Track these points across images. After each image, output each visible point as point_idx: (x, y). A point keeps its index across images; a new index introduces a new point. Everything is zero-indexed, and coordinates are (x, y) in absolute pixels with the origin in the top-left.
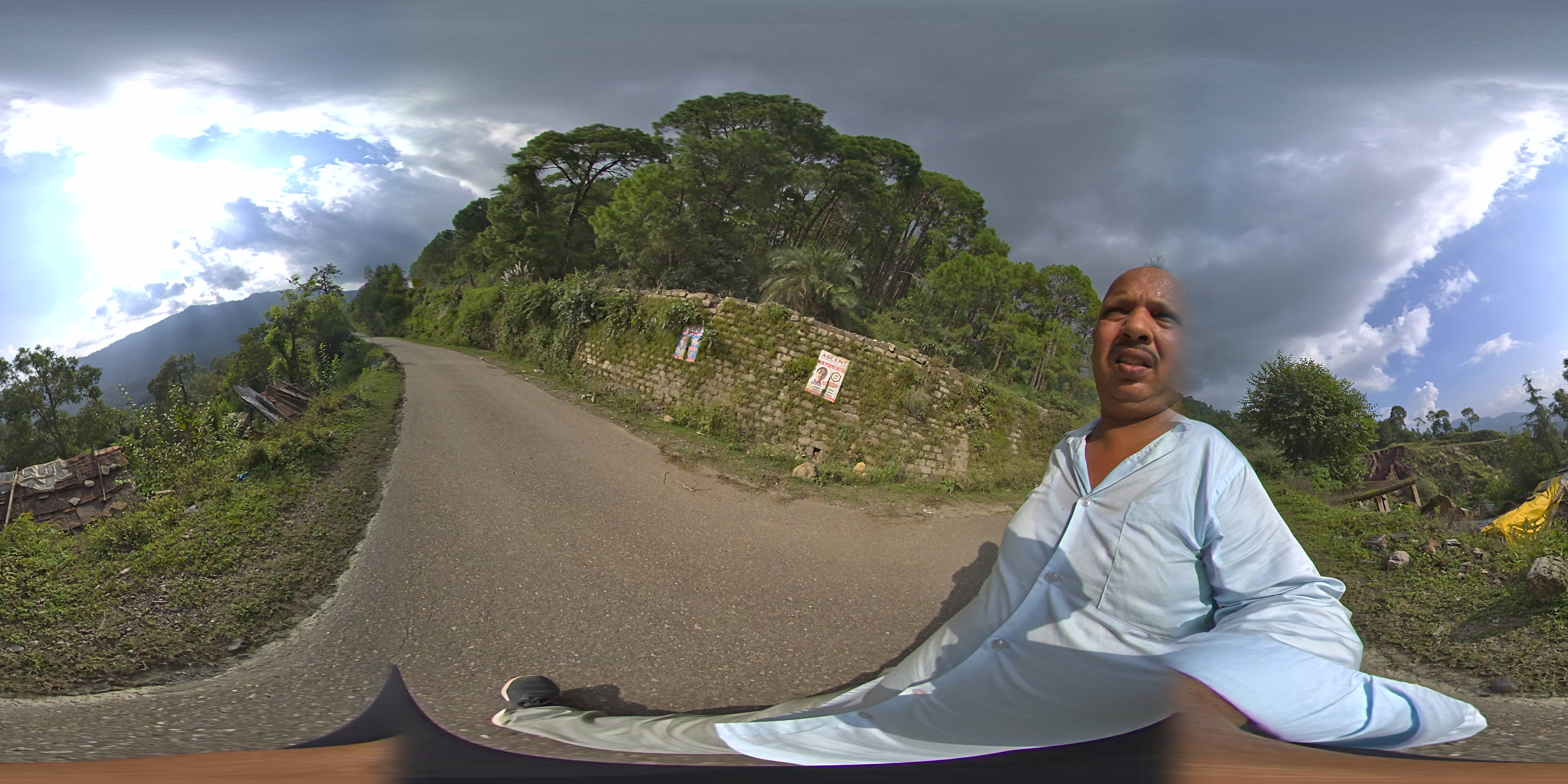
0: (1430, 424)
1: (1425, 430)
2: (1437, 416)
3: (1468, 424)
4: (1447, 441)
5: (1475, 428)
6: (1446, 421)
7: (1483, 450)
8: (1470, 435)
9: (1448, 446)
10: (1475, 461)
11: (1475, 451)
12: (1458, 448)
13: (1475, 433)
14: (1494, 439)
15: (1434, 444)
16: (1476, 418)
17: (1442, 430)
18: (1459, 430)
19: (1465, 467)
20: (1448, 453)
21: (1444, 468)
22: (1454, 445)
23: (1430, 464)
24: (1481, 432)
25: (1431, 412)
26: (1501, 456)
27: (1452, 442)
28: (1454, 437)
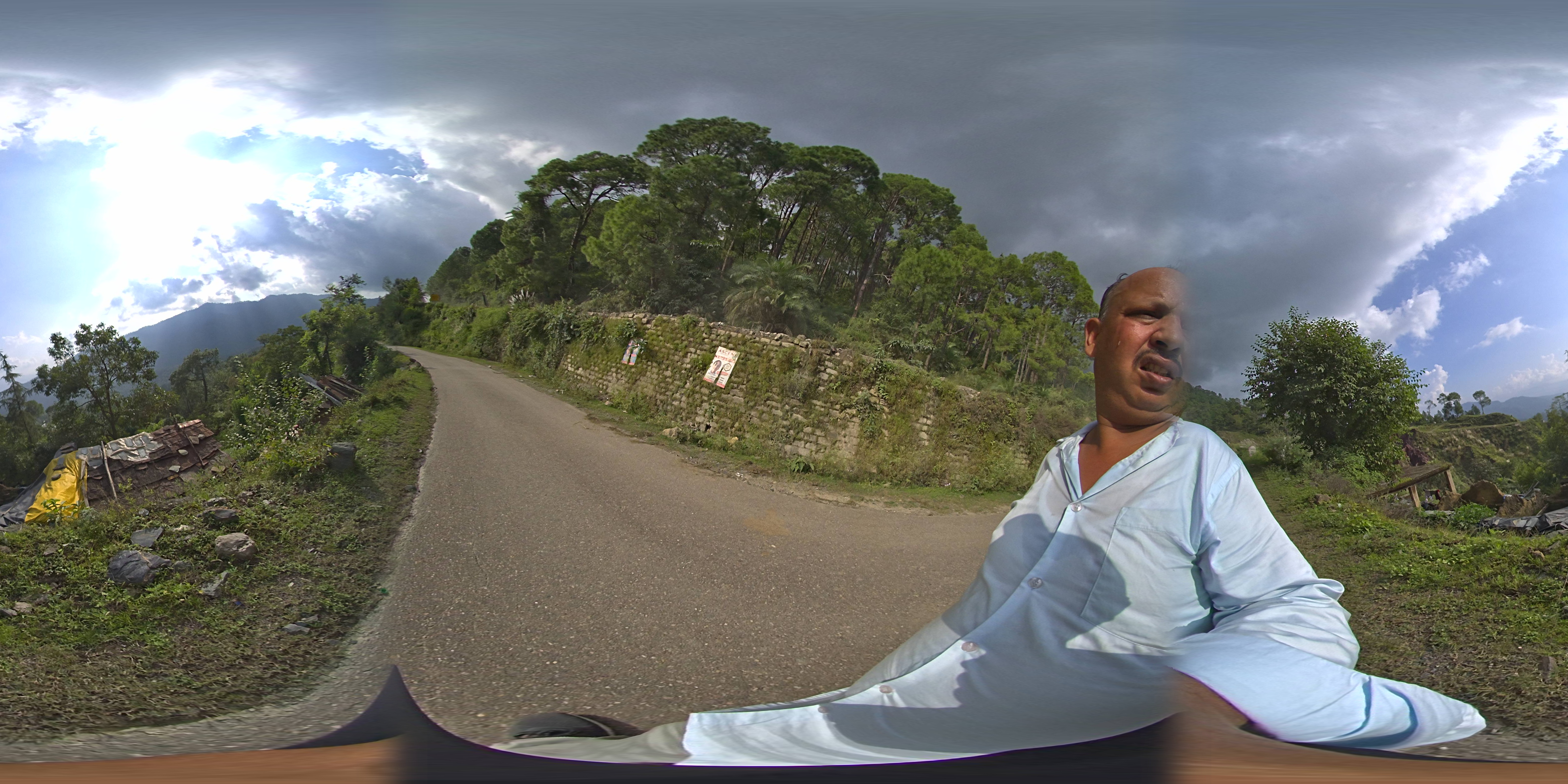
0: (1440, 407)
1: (1436, 413)
2: (1449, 398)
3: (1479, 407)
4: (1458, 424)
5: (1486, 411)
6: (1457, 403)
7: (1495, 433)
8: (1481, 418)
9: (1460, 430)
10: (1487, 444)
11: (1487, 434)
12: (1469, 432)
13: (1487, 416)
14: (1507, 422)
15: (1446, 427)
16: (1487, 401)
17: (1453, 413)
18: (1471, 413)
19: (1477, 450)
20: (1460, 436)
21: (1456, 451)
22: (1465, 428)
23: (1441, 447)
24: (1493, 415)
25: (1442, 395)
26: (1513, 440)
27: (1463, 425)
28: (1466, 420)
